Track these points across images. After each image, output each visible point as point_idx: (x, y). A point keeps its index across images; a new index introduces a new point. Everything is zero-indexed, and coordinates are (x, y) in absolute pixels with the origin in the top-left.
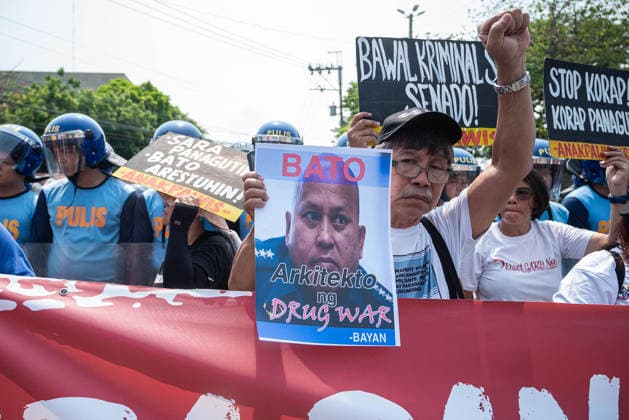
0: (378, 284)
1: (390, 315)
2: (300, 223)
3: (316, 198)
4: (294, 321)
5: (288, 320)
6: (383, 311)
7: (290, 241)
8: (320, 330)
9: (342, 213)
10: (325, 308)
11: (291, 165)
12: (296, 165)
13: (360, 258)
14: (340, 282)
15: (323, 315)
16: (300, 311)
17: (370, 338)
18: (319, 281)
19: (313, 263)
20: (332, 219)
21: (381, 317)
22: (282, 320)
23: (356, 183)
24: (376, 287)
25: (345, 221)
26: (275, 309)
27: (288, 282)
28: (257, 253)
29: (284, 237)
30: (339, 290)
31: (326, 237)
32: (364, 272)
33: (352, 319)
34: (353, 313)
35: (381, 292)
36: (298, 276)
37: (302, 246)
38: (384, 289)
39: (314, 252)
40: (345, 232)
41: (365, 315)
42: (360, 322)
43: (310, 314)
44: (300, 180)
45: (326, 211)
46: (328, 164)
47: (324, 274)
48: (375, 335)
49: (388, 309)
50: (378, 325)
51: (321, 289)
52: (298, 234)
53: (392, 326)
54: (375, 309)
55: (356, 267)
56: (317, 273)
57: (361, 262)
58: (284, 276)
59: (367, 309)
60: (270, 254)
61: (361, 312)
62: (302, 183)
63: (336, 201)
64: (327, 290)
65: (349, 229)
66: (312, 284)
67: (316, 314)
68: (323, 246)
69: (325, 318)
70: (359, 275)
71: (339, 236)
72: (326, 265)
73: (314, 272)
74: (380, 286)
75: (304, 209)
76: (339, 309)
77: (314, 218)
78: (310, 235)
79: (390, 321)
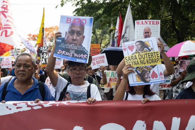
1: (87, 57)
2: (69, 34)
3: (74, 29)
5: (62, 54)
6: (85, 56)
7: (65, 39)
8: (69, 57)
9: (80, 32)
10: (72, 53)
12: (70, 21)
14: (76, 48)
15: (71, 54)
16: (65, 53)
18: (71, 48)
20: (77, 34)
23: (84, 25)
24: (85, 50)
25: (80, 34)
26: (59, 52)
27: (64, 47)
30: (76, 50)
31: (75, 38)
32: (83, 47)
34: (78, 55)
35: (86, 51)
36: (66, 46)
37: (68, 40)
39: (71, 41)
40: (80, 37)
41: (81, 56)
42: (79, 57)
45: (76, 31)
46: (78, 20)
47: (73, 46)
48: (82, 60)
49: (86, 55)
50: (83, 58)
51: (71, 49)
52: (68, 37)
53: (87, 59)
55: (81, 45)
56: (71, 46)
57: (82, 44)
58: (63, 46)
60: (60, 41)
62: (71, 25)
63: (78, 29)
64: (73, 50)
65: (81, 36)
66: (69, 48)
68: (74, 40)
70: (81, 47)
71: (78, 38)
72: (74, 44)
74: (86, 50)
76: (75, 54)
77: (73, 33)
78: (71, 37)
79: (86, 58)
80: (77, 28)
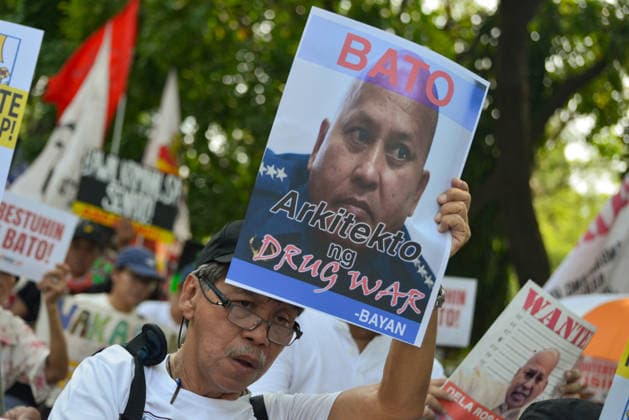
0: (421, 259)
1: (422, 304)
2: (339, 141)
3: (375, 111)
4: (286, 269)
5: (277, 267)
6: (413, 296)
7: (314, 164)
8: (318, 291)
9: (407, 143)
10: (335, 266)
11: (355, 52)
12: (362, 55)
13: (410, 215)
14: (368, 239)
15: (329, 273)
16: (298, 260)
17: (383, 322)
18: (338, 229)
19: (337, 203)
20: (388, 147)
21: (408, 302)
22: (269, 265)
23: (437, 107)
24: (416, 261)
25: (407, 155)
26: (264, 248)
27: (295, 218)
28: (262, 169)
29: (308, 156)
30: (362, 250)
31: (370, 170)
32: (407, 237)
33: (367, 292)
34: (371, 285)
35: (422, 271)
36: (311, 214)
37: (330, 175)
38: (427, 268)
39: (345, 187)
40: (402, 171)
41: (387, 292)
42: (377, 298)
43: (311, 268)
44: (359, 78)
45: (384, 133)
46: (409, 67)
47: (349, 221)
48: (392, 321)
49: (421, 296)
50: (400, 311)
51: (338, 241)
52: (330, 155)
53: (419, 319)
54: (403, 289)
55: (398, 226)
56: (339, 217)
57: (409, 222)
58: (291, 210)
59: (392, 286)
60: (282, 174)
61: (383, 287)
62: (362, 82)
63: (403, 122)
64: (346, 244)
65: (408, 170)
66: (327, 230)
67: (319, 271)
68: (361, 183)
69: (329, 278)
70: (397, 239)
71: (389, 175)
72: (356, 211)
73: (335, 215)
74: (423, 262)
75: (351, 121)
76: (354, 274)
77: (362, 138)
78: (347, 162)
79: (418, 312)
80: (395, 116)
